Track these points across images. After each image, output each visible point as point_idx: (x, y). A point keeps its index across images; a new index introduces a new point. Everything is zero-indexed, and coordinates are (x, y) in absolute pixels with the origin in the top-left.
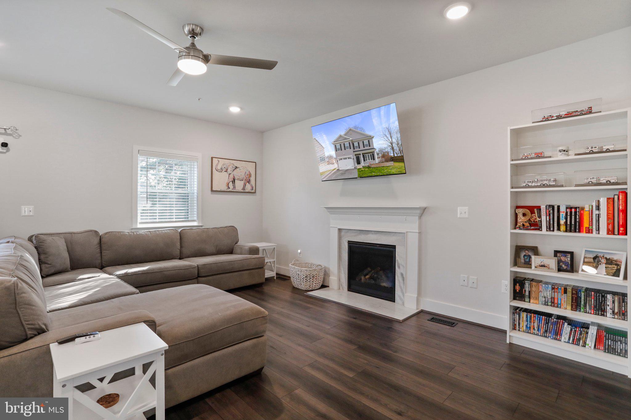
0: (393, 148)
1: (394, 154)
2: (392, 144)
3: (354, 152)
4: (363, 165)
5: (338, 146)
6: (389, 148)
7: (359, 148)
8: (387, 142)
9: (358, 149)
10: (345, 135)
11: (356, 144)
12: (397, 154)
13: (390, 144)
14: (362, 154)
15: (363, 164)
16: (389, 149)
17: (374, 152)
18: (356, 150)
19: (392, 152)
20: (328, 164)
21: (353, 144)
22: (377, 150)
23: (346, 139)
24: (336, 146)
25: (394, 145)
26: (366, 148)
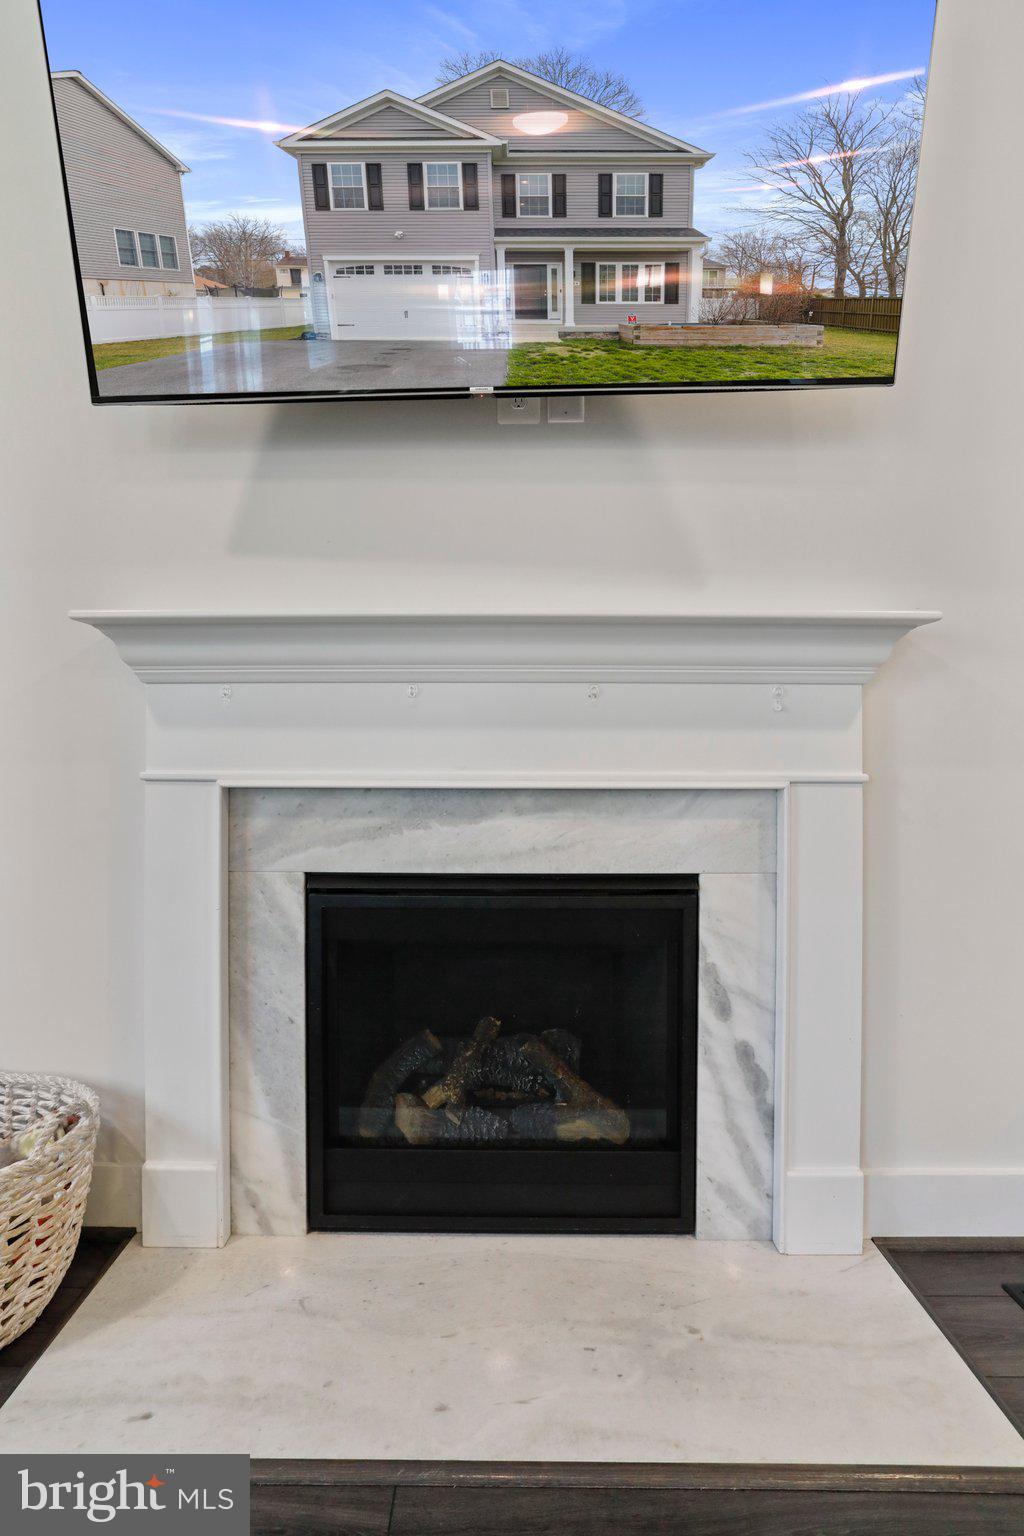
0: (841, 251)
1: (840, 280)
2: (845, 220)
3: (499, 232)
4: (570, 324)
5: (350, 175)
6: (814, 245)
7: (560, 210)
8: (805, 206)
9: (548, 220)
10: (441, 104)
11: (533, 184)
12: (861, 283)
13: (826, 223)
14: (577, 254)
15: (567, 314)
16: (812, 250)
17: (685, 253)
18: (522, 220)
19: (829, 269)
20: (213, 292)
21: (508, 180)
22: (715, 247)
23: (439, 132)
24: (319, 171)
25: (854, 230)
26: (617, 220)
